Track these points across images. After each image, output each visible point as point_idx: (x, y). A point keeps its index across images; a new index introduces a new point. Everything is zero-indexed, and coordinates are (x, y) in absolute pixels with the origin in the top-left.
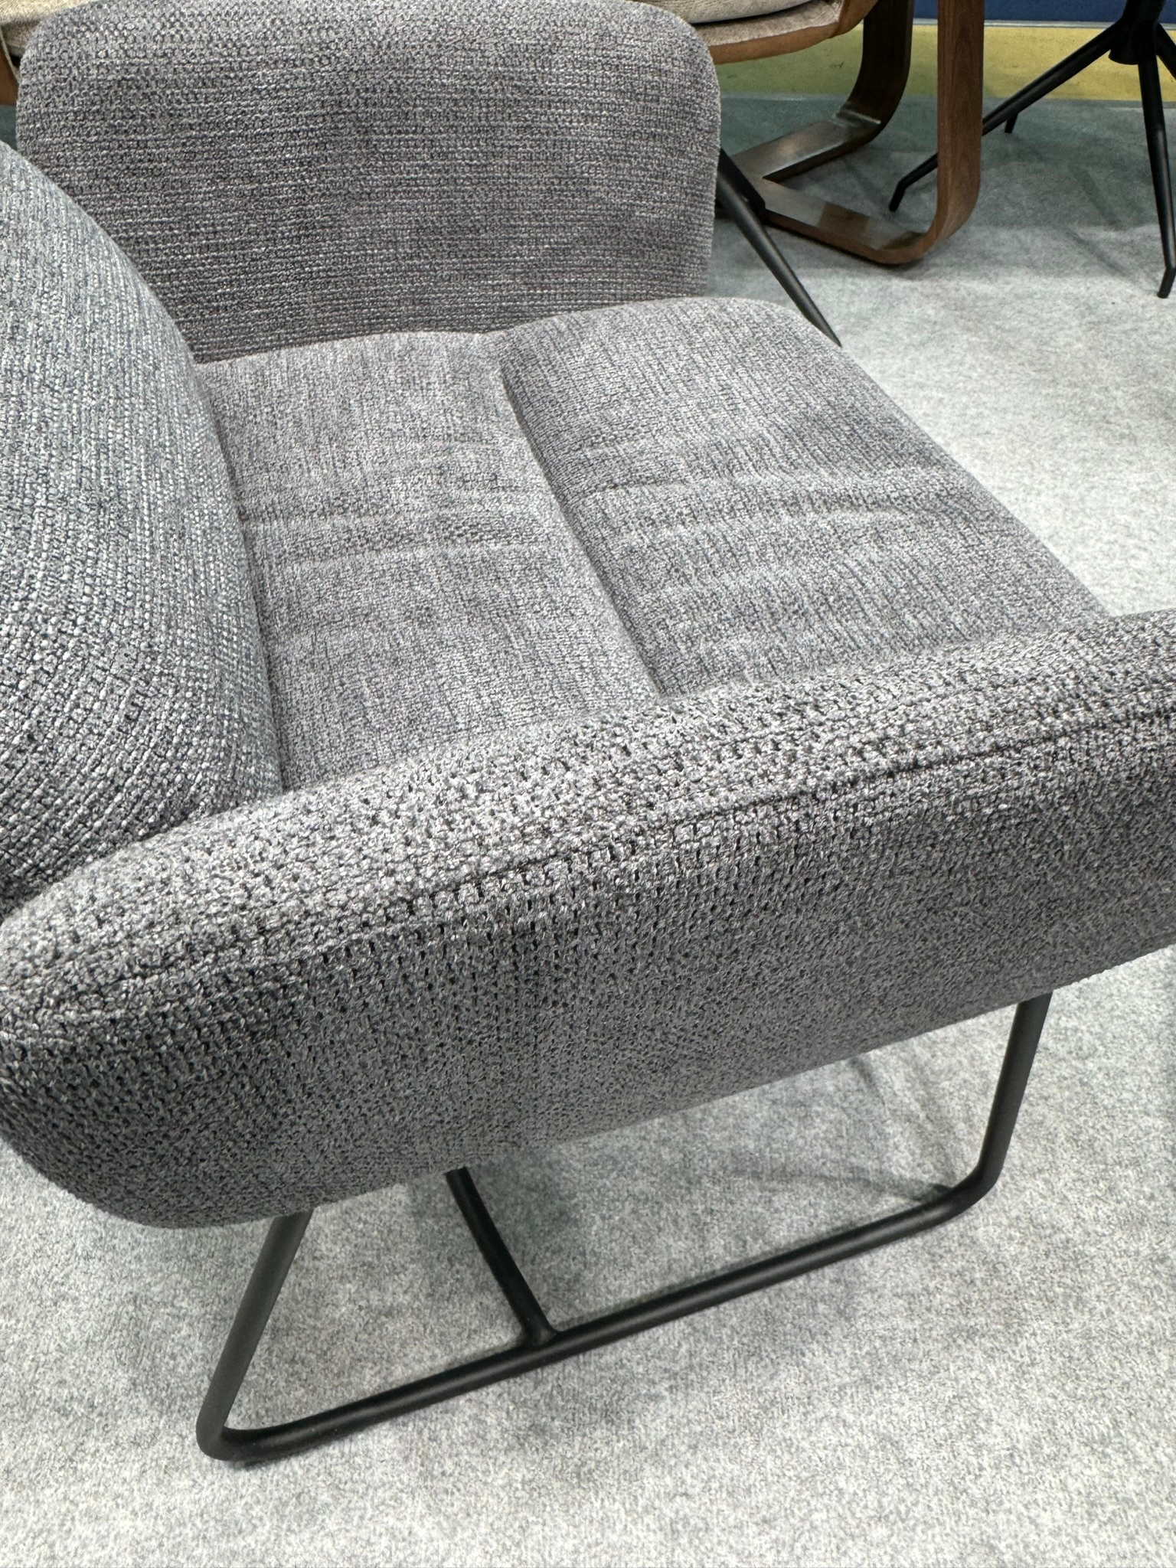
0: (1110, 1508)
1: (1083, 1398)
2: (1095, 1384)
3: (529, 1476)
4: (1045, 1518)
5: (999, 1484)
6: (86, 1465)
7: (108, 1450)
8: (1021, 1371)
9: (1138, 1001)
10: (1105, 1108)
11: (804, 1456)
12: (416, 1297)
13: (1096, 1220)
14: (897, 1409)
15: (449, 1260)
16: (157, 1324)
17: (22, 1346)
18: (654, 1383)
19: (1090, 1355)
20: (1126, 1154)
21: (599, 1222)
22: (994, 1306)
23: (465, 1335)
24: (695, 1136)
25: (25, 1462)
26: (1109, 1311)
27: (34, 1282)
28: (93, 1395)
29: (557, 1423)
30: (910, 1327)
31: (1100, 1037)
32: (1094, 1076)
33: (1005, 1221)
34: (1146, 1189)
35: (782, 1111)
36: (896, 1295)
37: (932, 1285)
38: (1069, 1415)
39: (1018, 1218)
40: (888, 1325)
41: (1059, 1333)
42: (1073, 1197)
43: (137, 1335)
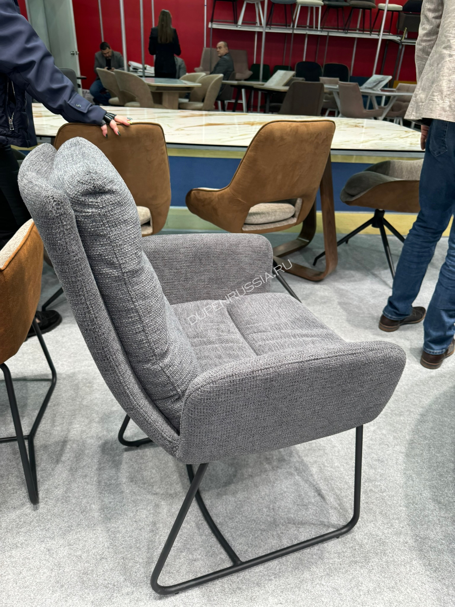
0: (395, 604)
1: (387, 577)
2: (390, 574)
3: (238, 600)
5: (365, 599)
6: (114, 600)
7: (120, 596)
8: (370, 571)
9: (397, 478)
10: (389, 505)
11: (312, 593)
12: (202, 556)
13: (388, 533)
14: (337, 581)
15: (211, 547)
16: (130, 564)
17: (92, 571)
18: (270, 576)
19: (388, 567)
20: (395, 516)
21: (251, 536)
22: (361, 555)
23: (217, 565)
24: (277, 514)
25: (97, 600)
26: (393, 556)
27: (94, 554)
28: (114, 583)
29: (244, 587)
30: (339, 561)
31: (387, 487)
32: (386, 497)
33: (363, 534)
34: (401, 525)
35: (300, 507)
36: (335, 553)
37: (344, 550)
38: (383, 582)
39: (367, 533)
40: (333, 561)
41: (379, 562)
42: (381, 528)
43: (125, 567)
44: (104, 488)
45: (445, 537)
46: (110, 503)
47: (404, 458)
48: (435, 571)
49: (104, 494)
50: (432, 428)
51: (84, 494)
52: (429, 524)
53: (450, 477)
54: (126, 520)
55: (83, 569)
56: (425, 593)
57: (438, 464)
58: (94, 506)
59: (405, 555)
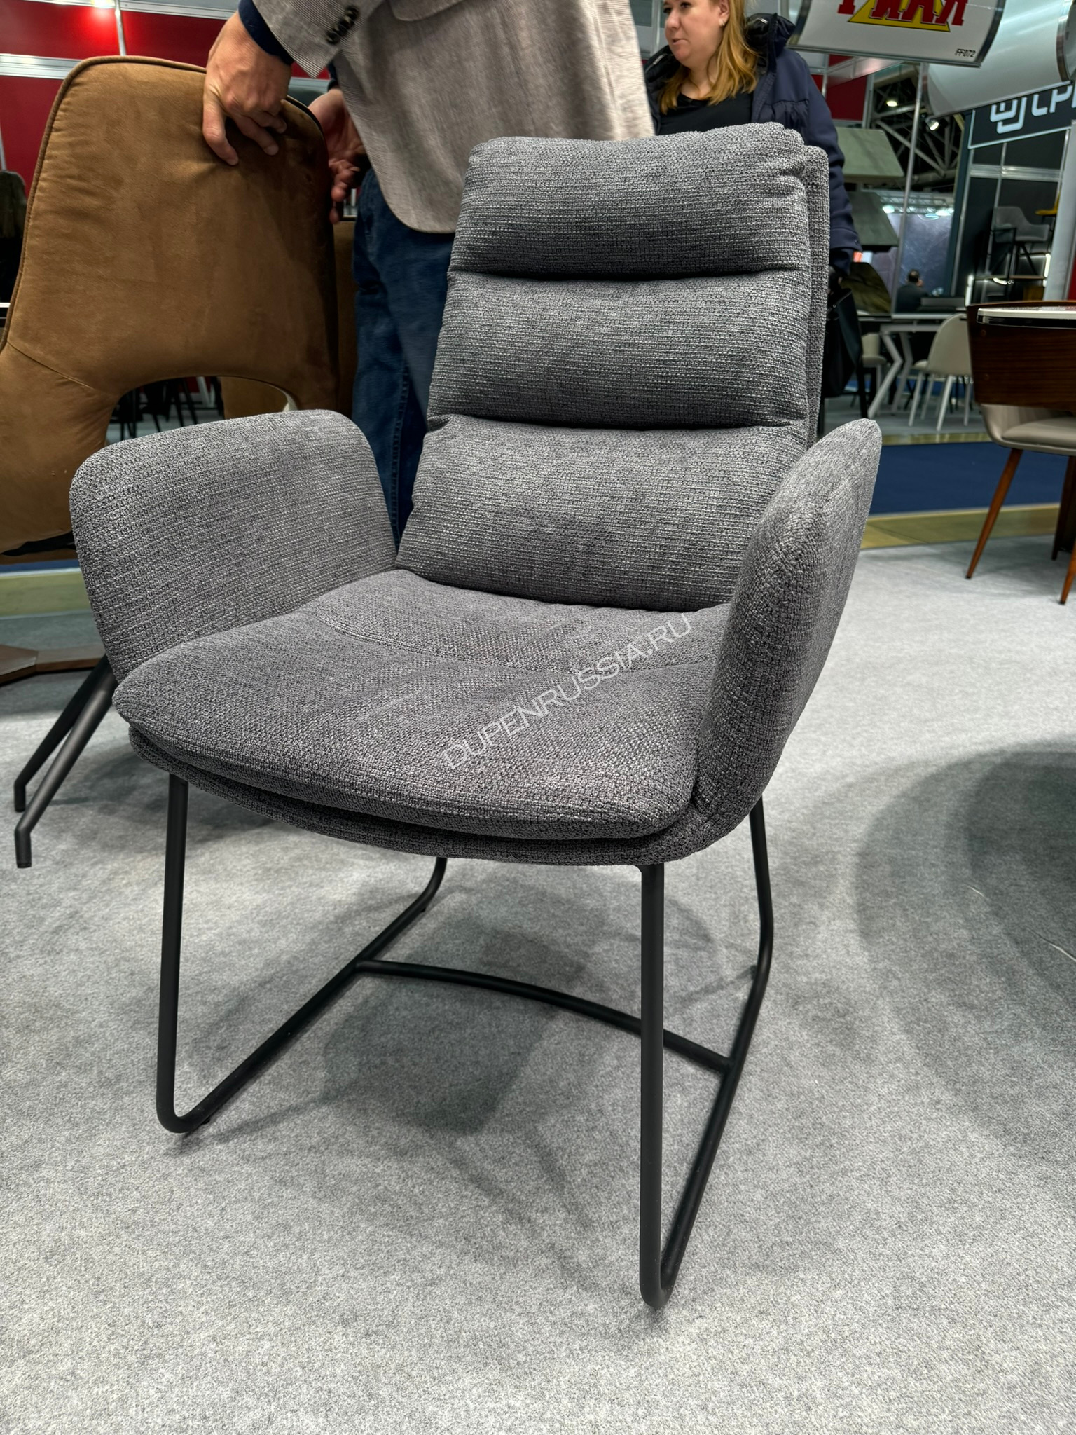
2: (931, 1175)
4: (935, 1252)
8: (884, 1183)
13: (890, 1093)
14: (817, 1225)
17: (123, 1400)
19: (921, 1161)
20: (891, 1056)
26: (920, 1136)
28: (204, 1410)
30: (805, 1180)
31: (847, 1004)
32: (853, 1024)
34: (912, 1070)
37: (808, 1155)
38: (924, 1195)
41: (897, 1156)
42: (871, 1086)
43: (226, 1360)
44: (105, 1180)
45: (1012, 1068)
46: (134, 1211)
47: (861, 941)
48: (1025, 1142)
49: (110, 1195)
50: (892, 874)
51: (44, 1210)
52: (969, 1052)
53: (971, 954)
54: (195, 1241)
55: (89, 1403)
56: (1025, 1192)
57: (935, 936)
58: (83, 1233)
59: (947, 1127)
